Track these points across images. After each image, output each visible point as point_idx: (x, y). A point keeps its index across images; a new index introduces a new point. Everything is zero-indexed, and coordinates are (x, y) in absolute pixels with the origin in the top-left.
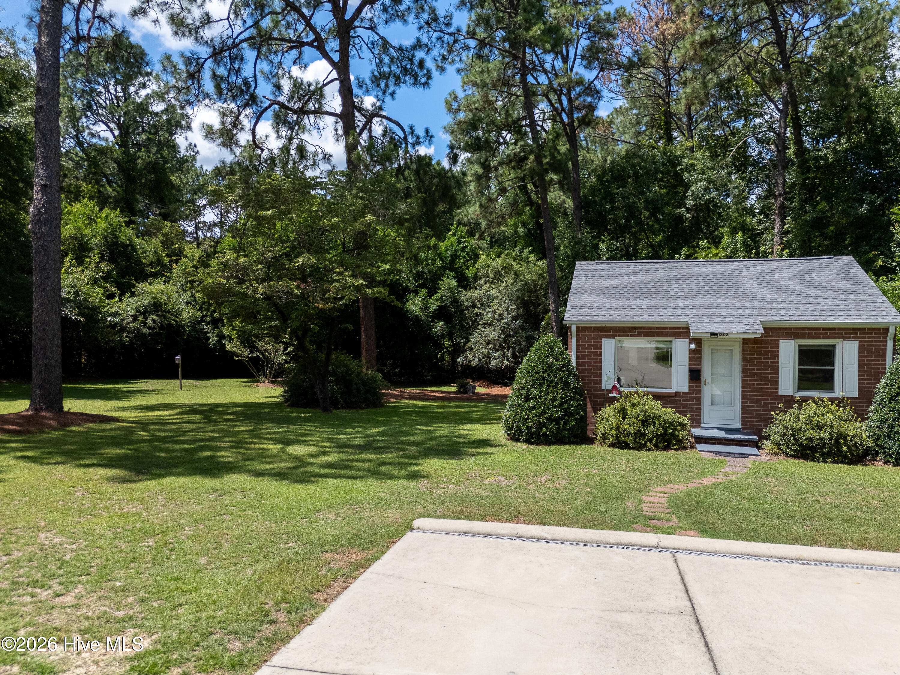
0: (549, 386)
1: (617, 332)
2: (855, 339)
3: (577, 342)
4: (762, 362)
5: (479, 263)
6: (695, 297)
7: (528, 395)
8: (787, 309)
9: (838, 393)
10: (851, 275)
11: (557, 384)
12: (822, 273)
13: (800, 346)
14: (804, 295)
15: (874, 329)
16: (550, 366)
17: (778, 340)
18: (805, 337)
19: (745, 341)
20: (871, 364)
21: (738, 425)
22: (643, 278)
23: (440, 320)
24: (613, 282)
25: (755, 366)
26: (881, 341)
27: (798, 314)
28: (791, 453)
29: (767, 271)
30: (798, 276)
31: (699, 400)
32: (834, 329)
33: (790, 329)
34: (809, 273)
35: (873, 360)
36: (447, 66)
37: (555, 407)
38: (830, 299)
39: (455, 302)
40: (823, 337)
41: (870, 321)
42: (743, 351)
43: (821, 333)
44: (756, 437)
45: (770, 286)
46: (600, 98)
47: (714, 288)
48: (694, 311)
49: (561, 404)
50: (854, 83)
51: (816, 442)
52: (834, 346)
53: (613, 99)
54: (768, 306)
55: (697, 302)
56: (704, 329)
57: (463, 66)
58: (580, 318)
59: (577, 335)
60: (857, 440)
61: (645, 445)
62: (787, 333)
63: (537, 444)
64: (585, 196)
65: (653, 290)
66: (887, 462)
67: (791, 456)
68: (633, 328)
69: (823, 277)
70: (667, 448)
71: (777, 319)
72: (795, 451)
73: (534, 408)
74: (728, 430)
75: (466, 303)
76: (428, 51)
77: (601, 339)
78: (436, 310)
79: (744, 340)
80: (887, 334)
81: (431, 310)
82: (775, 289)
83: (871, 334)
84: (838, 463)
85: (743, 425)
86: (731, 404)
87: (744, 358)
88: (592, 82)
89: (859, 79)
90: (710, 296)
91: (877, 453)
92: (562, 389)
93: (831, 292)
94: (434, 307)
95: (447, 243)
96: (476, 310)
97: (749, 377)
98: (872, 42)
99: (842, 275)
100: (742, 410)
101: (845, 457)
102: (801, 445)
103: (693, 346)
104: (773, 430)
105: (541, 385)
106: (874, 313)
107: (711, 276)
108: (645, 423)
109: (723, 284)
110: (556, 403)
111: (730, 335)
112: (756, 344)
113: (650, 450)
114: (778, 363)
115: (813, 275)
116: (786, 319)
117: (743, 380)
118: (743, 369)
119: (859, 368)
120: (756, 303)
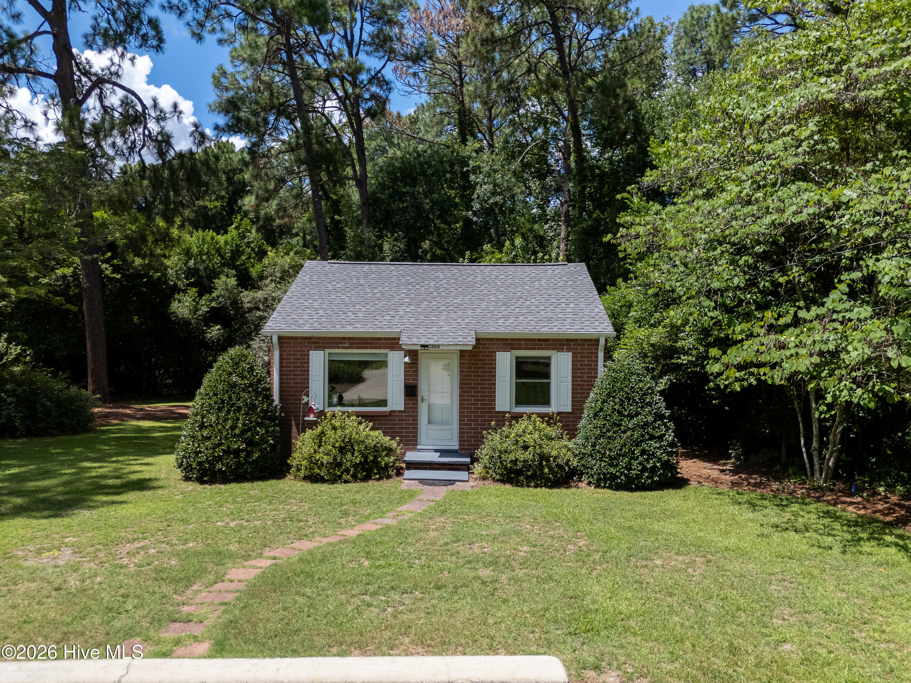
0: (229, 411)
1: (326, 343)
2: (568, 350)
3: (281, 355)
4: (479, 376)
5: (266, 261)
6: (418, 305)
7: (203, 423)
8: (506, 318)
9: (552, 409)
10: (579, 282)
11: (239, 409)
12: (552, 280)
13: (517, 358)
14: (528, 303)
15: (586, 340)
16: (233, 386)
17: (495, 352)
18: (521, 349)
19: (463, 353)
20: (583, 377)
21: (455, 445)
22: (373, 282)
23: (217, 324)
24: (338, 286)
25: (472, 380)
26: (593, 353)
27: (516, 323)
28: (498, 477)
29: (501, 277)
30: (529, 283)
31: (415, 419)
32: (548, 340)
33: (507, 340)
34: (539, 280)
35: (586, 373)
36: (205, 34)
37: (235, 436)
38: (551, 307)
39: (236, 303)
40: (539, 349)
41: (582, 331)
42: (461, 364)
43: (536, 345)
44: (468, 460)
45: (498, 293)
46: (390, 90)
47: (443, 294)
48: (413, 320)
49: (243, 432)
50: (622, 95)
51: (520, 465)
52: (549, 358)
53: (410, 93)
54: (490, 315)
55: (419, 310)
56: (415, 341)
57: (225, 36)
58: (283, 326)
59: (281, 347)
60: (559, 461)
61: (340, 477)
62: (504, 344)
63: (211, 482)
64: (374, 193)
65: (378, 295)
66: (589, 483)
67: (498, 480)
68: (344, 338)
69: (552, 285)
70: (367, 478)
71: (493, 329)
72: (501, 475)
73: (209, 438)
74: (444, 452)
75: (249, 305)
76: (180, 14)
77: (308, 351)
78: (208, 312)
79: (461, 351)
80: (598, 345)
81: (200, 312)
82: (502, 296)
83: (584, 345)
84: (541, 487)
85: (460, 445)
86: (447, 423)
87: (461, 372)
88: (379, 72)
89: (626, 91)
90: (435, 303)
91: (582, 474)
92: (247, 414)
93: (554, 300)
94: (205, 309)
95: (228, 237)
96: (259, 313)
97: (466, 392)
98: (647, 59)
99: (570, 283)
100: (460, 429)
101: (548, 479)
102: (506, 468)
103: (407, 359)
104: (484, 452)
105: (219, 409)
106: (587, 323)
107: (445, 281)
108: (342, 450)
109: (453, 289)
110: (237, 431)
111: (441, 348)
112: (473, 356)
113: (346, 482)
114: (495, 376)
115: (543, 282)
116: (502, 330)
117: (460, 396)
118: (461, 384)
119: (573, 381)
120: (479, 310)
